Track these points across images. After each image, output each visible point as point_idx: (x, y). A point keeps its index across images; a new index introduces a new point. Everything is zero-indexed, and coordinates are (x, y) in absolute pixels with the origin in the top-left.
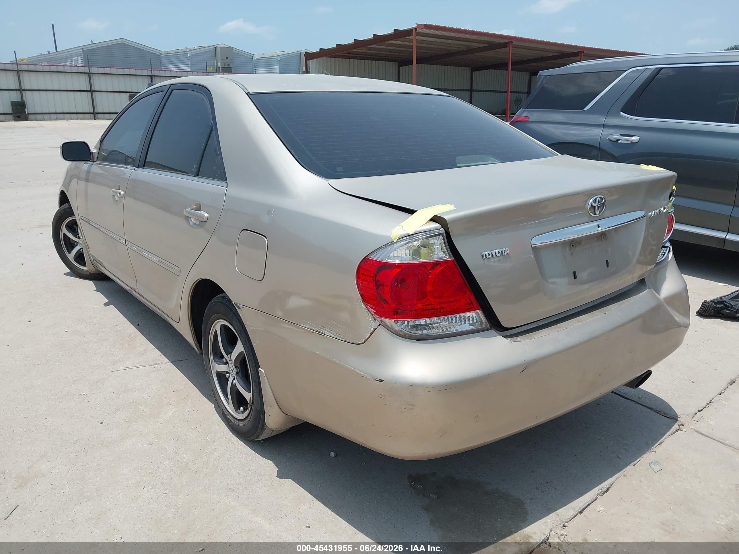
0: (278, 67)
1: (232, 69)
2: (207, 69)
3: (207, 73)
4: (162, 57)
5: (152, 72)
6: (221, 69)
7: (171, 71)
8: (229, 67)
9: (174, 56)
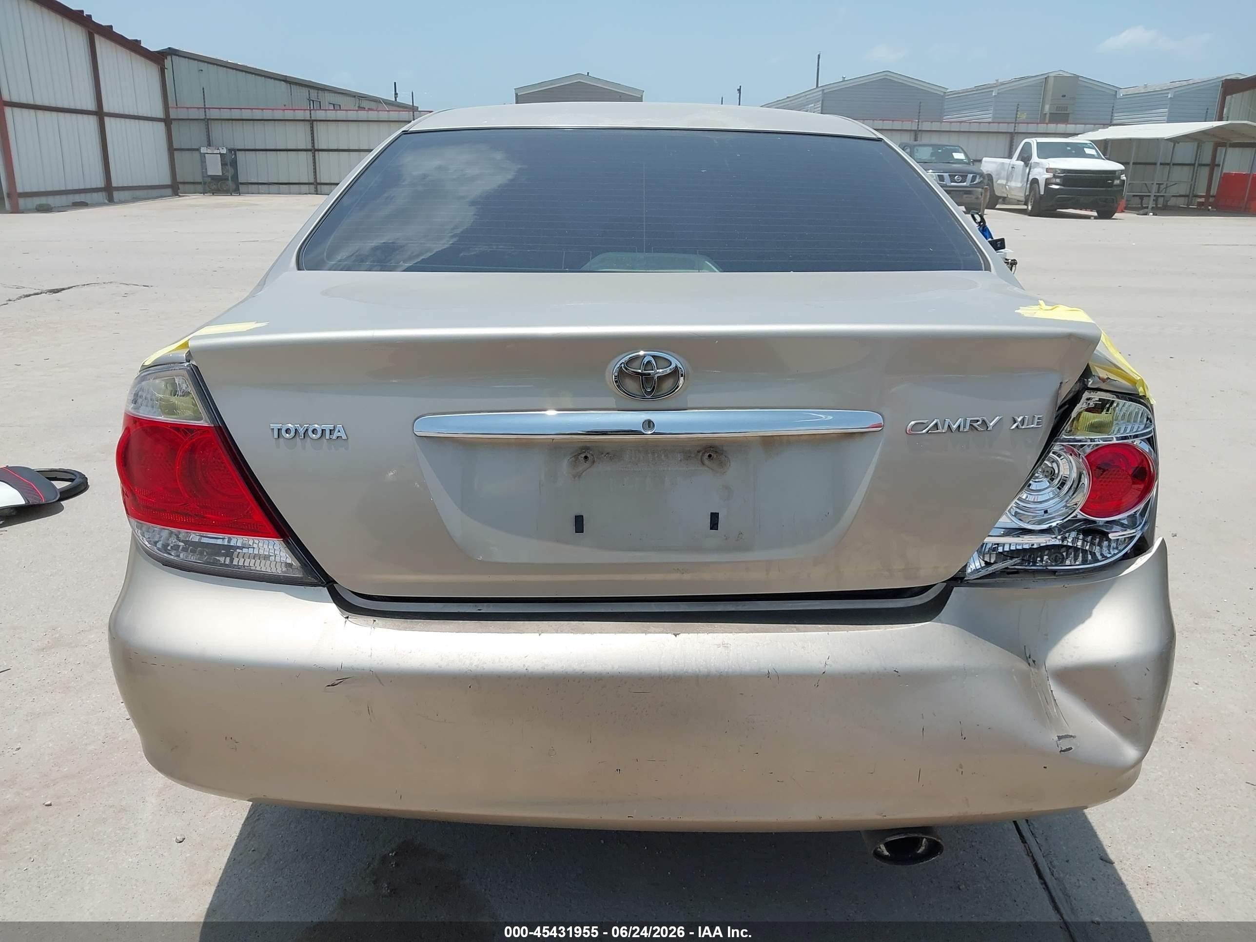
0: (1166, 110)
1: (1070, 115)
2: (1016, 117)
3: (1017, 125)
4: (947, 100)
5: (918, 125)
6: (1048, 116)
7: (961, 122)
8: (1065, 112)
9: (970, 96)
